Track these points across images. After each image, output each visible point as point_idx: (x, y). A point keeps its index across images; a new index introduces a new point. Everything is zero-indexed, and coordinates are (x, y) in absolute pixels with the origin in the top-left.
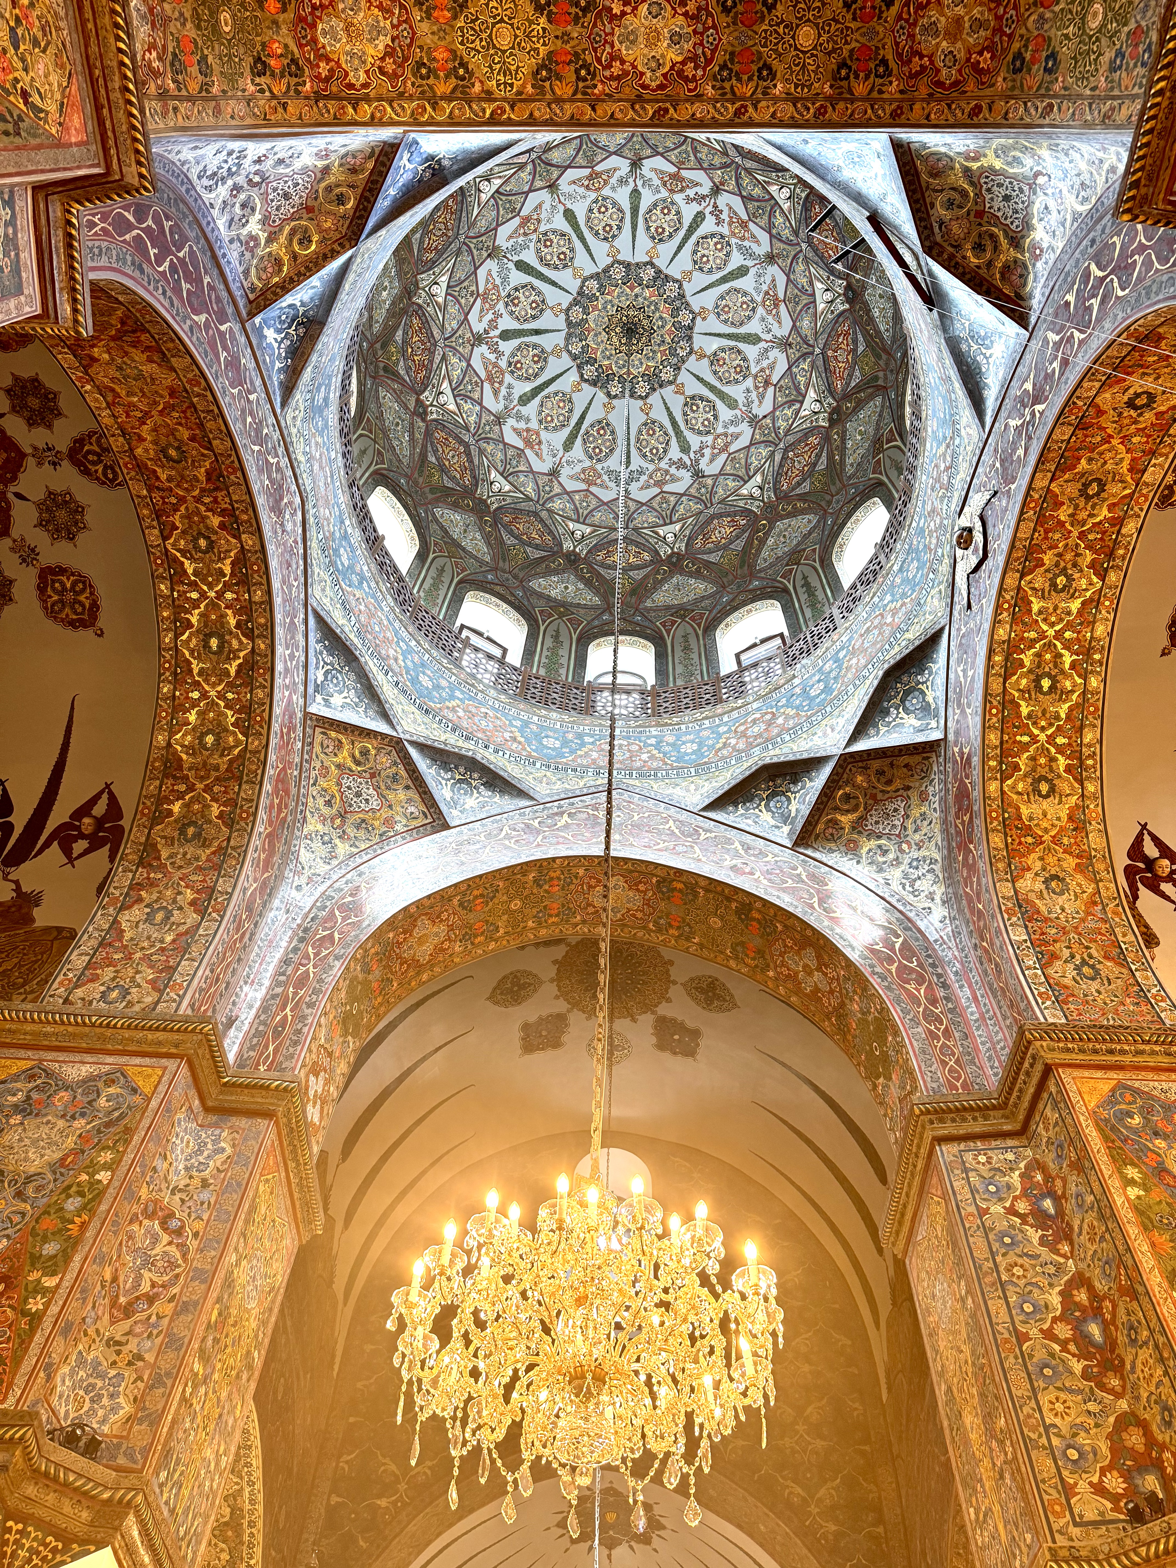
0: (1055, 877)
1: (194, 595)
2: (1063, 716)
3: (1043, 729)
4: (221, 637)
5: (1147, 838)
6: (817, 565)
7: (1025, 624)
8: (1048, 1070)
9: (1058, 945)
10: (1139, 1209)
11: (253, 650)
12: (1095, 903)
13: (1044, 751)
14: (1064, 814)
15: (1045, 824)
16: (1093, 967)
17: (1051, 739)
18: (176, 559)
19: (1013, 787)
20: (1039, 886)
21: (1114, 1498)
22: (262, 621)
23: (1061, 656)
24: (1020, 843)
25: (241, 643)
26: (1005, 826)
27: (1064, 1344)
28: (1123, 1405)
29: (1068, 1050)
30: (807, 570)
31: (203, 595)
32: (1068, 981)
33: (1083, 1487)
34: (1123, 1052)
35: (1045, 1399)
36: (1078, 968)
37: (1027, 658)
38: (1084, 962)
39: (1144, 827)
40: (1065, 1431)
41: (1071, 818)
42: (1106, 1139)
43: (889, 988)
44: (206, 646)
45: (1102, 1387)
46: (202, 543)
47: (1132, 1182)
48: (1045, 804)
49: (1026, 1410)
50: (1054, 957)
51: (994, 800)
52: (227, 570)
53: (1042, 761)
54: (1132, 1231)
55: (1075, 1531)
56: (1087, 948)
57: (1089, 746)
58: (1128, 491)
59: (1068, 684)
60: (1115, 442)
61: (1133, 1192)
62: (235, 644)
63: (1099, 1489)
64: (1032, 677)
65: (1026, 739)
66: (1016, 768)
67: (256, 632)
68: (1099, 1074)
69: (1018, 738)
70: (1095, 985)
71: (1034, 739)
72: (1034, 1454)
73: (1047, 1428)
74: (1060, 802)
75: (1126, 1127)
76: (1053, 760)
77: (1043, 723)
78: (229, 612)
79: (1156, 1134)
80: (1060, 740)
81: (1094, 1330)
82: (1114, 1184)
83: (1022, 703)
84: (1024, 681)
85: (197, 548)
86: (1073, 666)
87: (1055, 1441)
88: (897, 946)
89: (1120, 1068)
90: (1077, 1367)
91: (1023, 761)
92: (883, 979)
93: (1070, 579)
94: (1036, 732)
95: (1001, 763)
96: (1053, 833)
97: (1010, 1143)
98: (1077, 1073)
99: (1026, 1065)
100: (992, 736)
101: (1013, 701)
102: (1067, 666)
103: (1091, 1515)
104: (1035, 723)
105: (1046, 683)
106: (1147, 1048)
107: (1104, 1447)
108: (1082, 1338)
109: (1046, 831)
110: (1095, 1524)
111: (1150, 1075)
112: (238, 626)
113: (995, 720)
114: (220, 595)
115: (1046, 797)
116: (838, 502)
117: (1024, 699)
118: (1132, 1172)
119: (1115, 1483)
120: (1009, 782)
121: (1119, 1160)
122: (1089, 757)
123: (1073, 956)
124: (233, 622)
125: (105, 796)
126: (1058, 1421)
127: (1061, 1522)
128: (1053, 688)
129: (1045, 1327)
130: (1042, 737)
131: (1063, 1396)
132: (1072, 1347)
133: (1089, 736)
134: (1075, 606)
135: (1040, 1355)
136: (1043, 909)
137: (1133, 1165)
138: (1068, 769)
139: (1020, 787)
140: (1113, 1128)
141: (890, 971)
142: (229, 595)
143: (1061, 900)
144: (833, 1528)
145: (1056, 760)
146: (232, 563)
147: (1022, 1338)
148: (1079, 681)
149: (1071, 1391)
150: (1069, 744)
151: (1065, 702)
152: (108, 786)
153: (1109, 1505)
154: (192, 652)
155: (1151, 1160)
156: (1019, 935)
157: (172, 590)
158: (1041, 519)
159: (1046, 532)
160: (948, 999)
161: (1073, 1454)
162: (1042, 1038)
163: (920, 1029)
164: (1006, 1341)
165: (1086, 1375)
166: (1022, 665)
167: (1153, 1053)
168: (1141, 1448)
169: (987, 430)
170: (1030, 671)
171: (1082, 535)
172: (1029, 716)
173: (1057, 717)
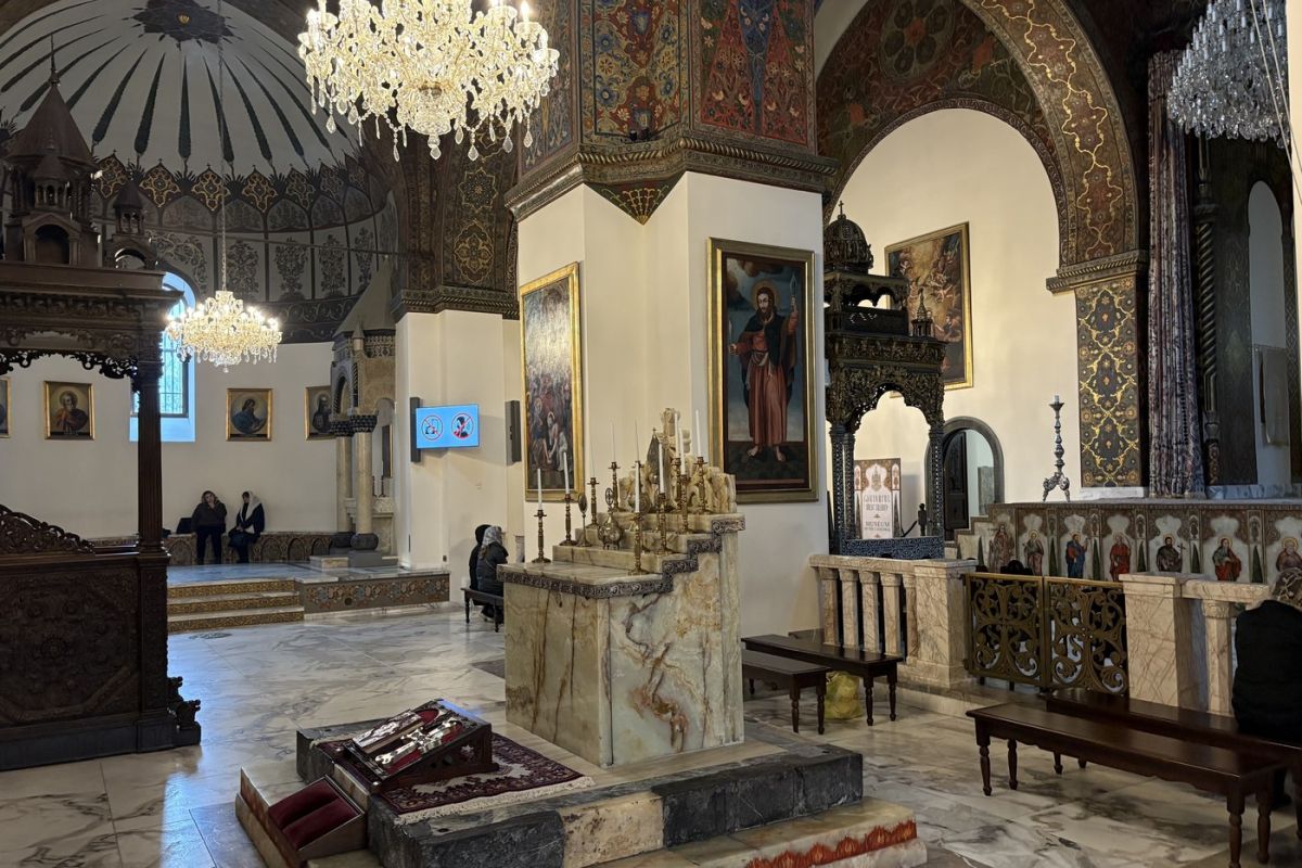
21: (621, 123)
27: (620, 27)
28: (643, 72)
33: (606, 114)
35: (599, 60)
40: (605, 81)
45: (634, 58)
49: (586, 64)
55: (595, 137)
63: (615, 117)
72: (583, 91)
73: (595, 77)
81: (642, 22)
87: (598, 86)
90: (624, 43)
103: (605, 130)
107: (624, 95)
108: (632, 24)
110: (606, 135)
119: (624, 115)
126: (603, 74)
127: (589, 131)
129: (612, 13)
131: (610, 59)
132: (624, 30)
135: (604, 31)
147: (596, 17)
149: (616, 58)
153: (617, 126)
161: (606, 95)
164: (586, 17)
165: (627, 50)
168: (644, 98)
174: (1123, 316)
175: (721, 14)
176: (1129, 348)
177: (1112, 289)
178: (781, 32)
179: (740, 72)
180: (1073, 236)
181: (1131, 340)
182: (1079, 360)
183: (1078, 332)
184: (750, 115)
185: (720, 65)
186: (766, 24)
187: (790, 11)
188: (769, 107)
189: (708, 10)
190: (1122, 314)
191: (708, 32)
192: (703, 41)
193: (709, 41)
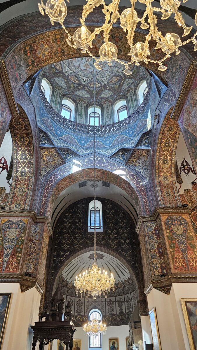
0: (165, 177)
1: (18, 131)
2: (170, 150)
3: (166, 152)
4: (23, 138)
5: (184, 161)
6: (133, 92)
7: (164, 135)
8: (159, 214)
9: (164, 190)
10: (168, 237)
11: (29, 141)
12: (171, 182)
13: (166, 156)
14: (168, 166)
15: (165, 168)
16: (169, 194)
17: (167, 154)
18: (14, 126)
19: (160, 162)
20: (163, 179)
21: (160, 273)
22: (30, 135)
24: (161, 171)
25: (27, 139)
26: (158, 169)
27: (157, 252)
28: (163, 261)
29: (162, 211)
30: (131, 93)
31: (19, 131)
32: (165, 196)
33: (156, 271)
34: (170, 211)
35: (153, 260)
36: (167, 194)
38: (168, 193)
39: (184, 159)
40: (155, 264)
41: (169, 167)
42: (165, 226)
43: (139, 193)
44: (21, 140)
45: (161, 258)
46: (18, 123)
47: (167, 233)
48: (165, 165)
49: (151, 261)
50: (163, 192)
51: (157, 164)
52: (23, 127)
53: (166, 157)
54: (166, 240)
55: (154, 277)
56: (169, 190)
57: (173, 155)
59: (171, 145)
61: (167, 234)
62: (26, 139)
63: (158, 272)
64: (165, 144)
65: (163, 154)
66: (161, 159)
67: (30, 137)
68: (166, 215)
69: (162, 154)
70: (169, 197)
71: (164, 154)
72: (151, 267)
73: (153, 264)
74: (168, 164)
75: (168, 224)
77: (166, 151)
78: (24, 134)
79: (172, 225)
80: (169, 154)
81: (161, 250)
82: (165, 233)
83: (163, 148)
84: (164, 145)
85: (17, 124)
86: (172, 142)
87: (154, 266)
88: (141, 185)
89: (169, 213)
90: (158, 255)
91: (162, 158)
92: (138, 192)
93: (172, 129)
94: (165, 153)
95: (159, 158)
96: (166, 170)
97: (153, 222)
98: (163, 215)
99: (156, 213)
100: (158, 154)
101: (161, 148)
102: (171, 142)
103: (157, 275)
104: (165, 151)
105: (167, 145)
106: (174, 210)
107: (160, 267)
108: (159, 251)
109: (165, 169)
110: (157, 276)
111: (174, 214)
112: (26, 136)
114: (22, 131)
115: (165, 164)
116: (138, 77)
117: (163, 147)
118: (168, 231)
119: (160, 271)
120: (160, 161)
121: (166, 229)
122: (173, 157)
123: (166, 192)
124: (25, 136)
125: (3, 158)
126: (154, 263)
127: (153, 276)
128: (168, 145)
129: (155, 250)
130: (166, 154)
131: (155, 259)
132: (158, 253)
133: (174, 153)
134: (173, 133)
135: (153, 254)
136: (163, 183)
137: (168, 230)
138: (170, 159)
139: (162, 162)
140: (167, 224)
141: (139, 190)
142: (24, 131)
143: (166, 181)
144: (129, 258)
145: (168, 157)
146: (24, 126)
147: (151, 252)
148: (173, 144)
149: (157, 259)
150: (170, 155)
151: (170, 148)
152: (3, 156)
153: (159, 273)
154: (18, 141)
155: (171, 229)
156: (158, 188)
157: (14, 131)
158: (167, 120)
159: (168, 122)
160: (148, 195)
161: (156, 267)
162: (158, 210)
163: (143, 201)
164: (149, 252)
165: (159, 257)
166: (163, 142)
167: (174, 211)
168: (164, 266)
170: (165, 143)
172: (164, 150)
173: (169, 150)
175: (174, 247)
178: (190, 248)
179: (181, 258)
184: (186, 267)
185: (176, 258)
186: (185, 247)
187: (191, 243)
188: (190, 265)
189: (171, 247)
191: (172, 252)
192: (171, 254)
193: (172, 253)
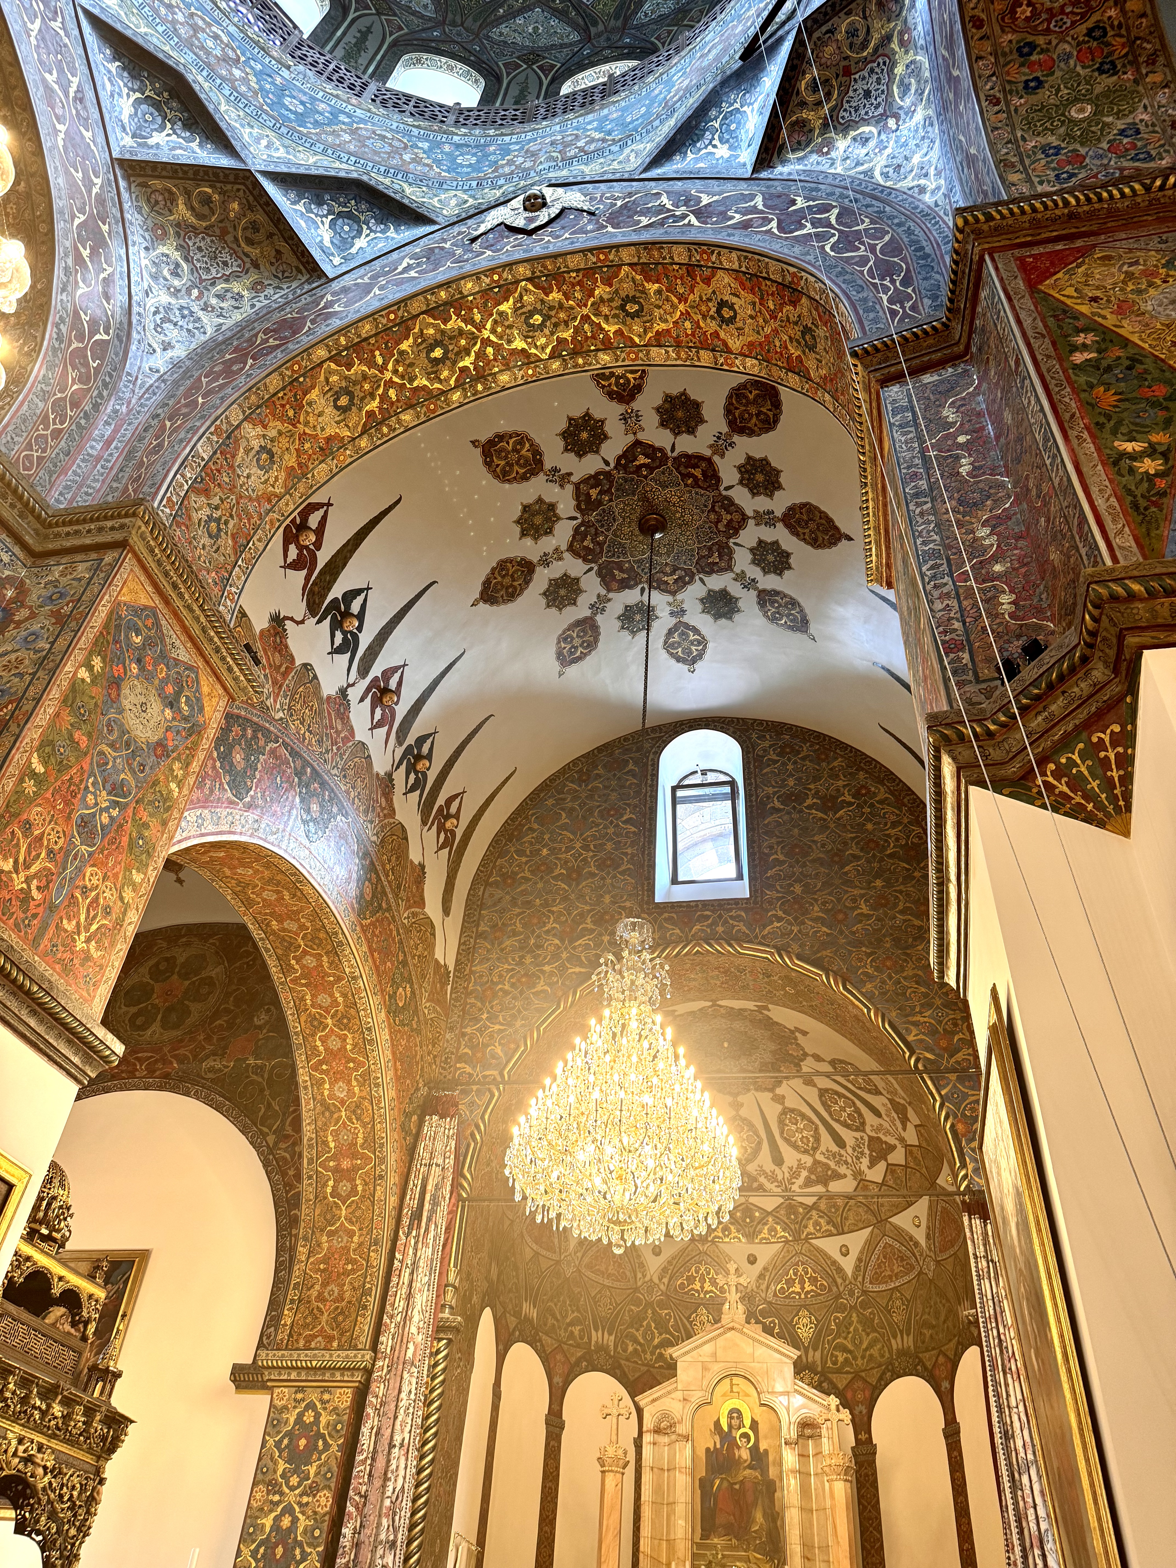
0: (271, 455)
2: (415, 384)
3: (395, 372)
6: (389, 40)
7: (485, 305)
8: (122, 545)
9: (217, 490)
10: (75, 686)
12: (269, 501)
13: (376, 383)
14: (330, 431)
15: (311, 419)
16: (219, 530)
17: (390, 384)
19: (330, 372)
20: (256, 444)
23: (468, 354)
24: (283, 406)
26: (291, 383)
29: (152, 551)
30: (377, 29)
32: (195, 516)
34: (181, 596)
36: (210, 518)
37: (454, 323)
38: (218, 520)
39: (329, 505)
41: (329, 439)
42: (106, 626)
47: (90, 668)
48: (330, 410)
50: (206, 492)
51: (310, 360)
53: (367, 386)
54: (55, 693)
56: (231, 516)
57: (399, 422)
58: (637, 340)
59: (445, 374)
60: (682, 307)
61: (83, 673)
64: (439, 337)
65: (380, 360)
66: (349, 366)
68: (150, 589)
69: (377, 353)
70: (206, 540)
71: (383, 369)
74: (338, 423)
75: (127, 636)
76: (372, 396)
77: (401, 369)
79: (139, 661)
80: (392, 393)
82: (78, 655)
83: (411, 340)
84: (431, 331)
86: (464, 370)
89: (167, 602)
91: (358, 368)
93: (542, 326)
94: (390, 366)
95: (347, 348)
96: (307, 431)
98: (137, 570)
99: (109, 524)
100: (368, 327)
101: (409, 330)
102: (461, 364)
104: (397, 362)
105: (438, 353)
106: (198, 612)
109: (307, 424)
111: (177, 628)
113: (384, 321)
115: (337, 407)
116: (459, 34)
117: (415, 340)
118: (97, 662)
120: (333, 366)
121: (98, 646)
122: (389, 426)
123: (217, 508)
128: (436, 362)
130: (388, 375)
133: (407, 417)
134: (519, 344)
136: (239, 459)
137: (104, 660)
138: (371, 414)
139: (334, 378)
140: (118, 627)
141: (70, 342)
143: (255, 470)
145: (374, 399)
148: (452, 382)
150: (392, 403)
151: (428, 379)
155: (118, 670)
156: (204, 451)
158: (589, 272)
159: (580, 283)
162: (147, 523)
166: (445, 322)
167: (197, 619)
169: (643, 176)
170: (443, 332)
171: (586, 318)
172: (402, 353)
173: (411, 380)
174: (327, 1446)
175: (62, 767)
176: (323, 1501)
177: (323, 1402)
178: (125, 840)
179: (50, 852)
180: (290, 1309)
181: (329, 1488)
182: (249, 1507)
183: (260, 1459)
184: (35, 916)
185: (27, 827)
186: (111, 817)
187: (146, 826)
190: (325, 1443)
193: (30, 786)
